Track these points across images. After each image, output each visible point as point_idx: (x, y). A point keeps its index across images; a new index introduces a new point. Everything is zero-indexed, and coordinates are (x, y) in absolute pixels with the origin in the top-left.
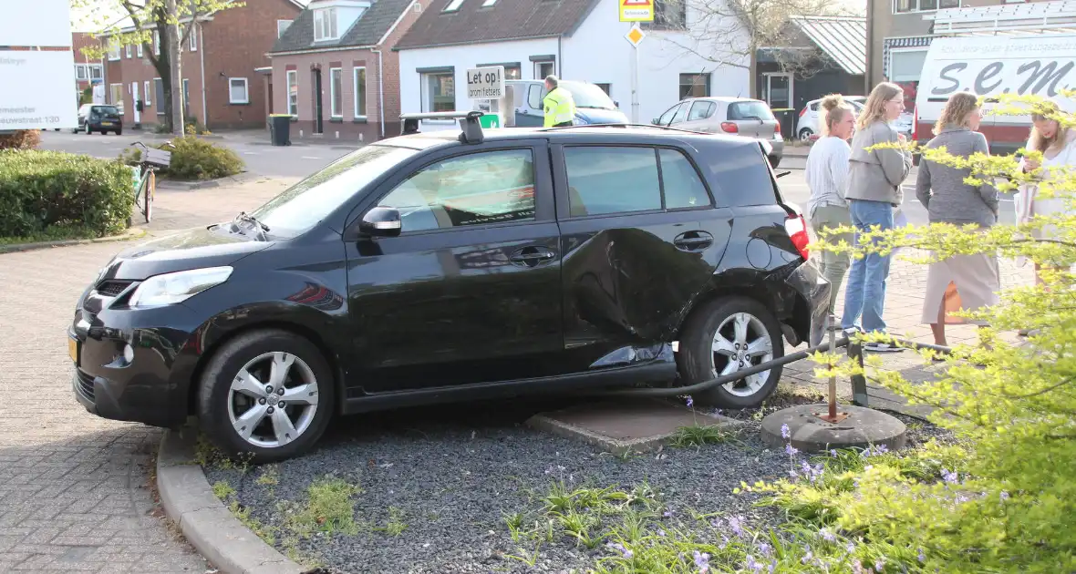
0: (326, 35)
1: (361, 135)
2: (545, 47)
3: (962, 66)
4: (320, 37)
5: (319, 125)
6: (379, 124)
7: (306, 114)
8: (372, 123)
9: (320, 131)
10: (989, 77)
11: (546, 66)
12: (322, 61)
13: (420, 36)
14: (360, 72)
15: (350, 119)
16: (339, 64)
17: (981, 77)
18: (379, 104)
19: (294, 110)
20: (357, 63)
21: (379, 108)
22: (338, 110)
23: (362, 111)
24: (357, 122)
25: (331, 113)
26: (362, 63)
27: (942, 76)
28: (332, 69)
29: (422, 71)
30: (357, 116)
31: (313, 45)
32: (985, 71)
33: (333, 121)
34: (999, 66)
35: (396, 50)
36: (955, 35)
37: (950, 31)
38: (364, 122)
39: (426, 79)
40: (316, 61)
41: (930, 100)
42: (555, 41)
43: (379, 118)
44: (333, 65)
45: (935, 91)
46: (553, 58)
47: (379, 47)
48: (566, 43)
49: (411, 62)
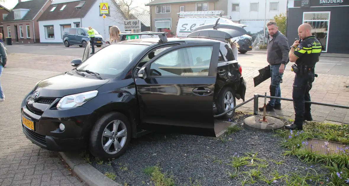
0: (18, 17)
1: (29, 42)
2: (77, 20)
3: (187, 24)
4: (16, 18)
5: (17, 40)
6: (34, 39)
7: (13, 37)
8: (32, 39)
9: (18, 41)
10: (193, 27)
11: (78, 25)
12: (17, 24)
13: (44, 17)
14: (28, 27)
15: (26, 38)
16: (22, 25)
17: (191, 27)
18: (33, 34)
19: (10, 36)
20: (27, 24)
21: (34, 36)
22: (22, 36)
23: (29, 36)
24: (28, 39)
25: (20, 37)
26: (29, 24)
27: (182, 27)
28: (20, 26)
29: (45, 26)
30: (28, 37)
31: (14, 20)
32: (192, 26)
33: (21, 39)
34: (195, 25)
35: (38, 21)
36: (184, 17)
37: (183, 17)
38: (30, 39)
39: (46, 28)
40: (16, 24)
41: (180, 32)
42: (80, 19)
43: (34, 38)
44: (20, 25)
45: (181, 30)
46: (79, 23)
47: (33, 20)
48: (83, 19)
49: (42, 24)
